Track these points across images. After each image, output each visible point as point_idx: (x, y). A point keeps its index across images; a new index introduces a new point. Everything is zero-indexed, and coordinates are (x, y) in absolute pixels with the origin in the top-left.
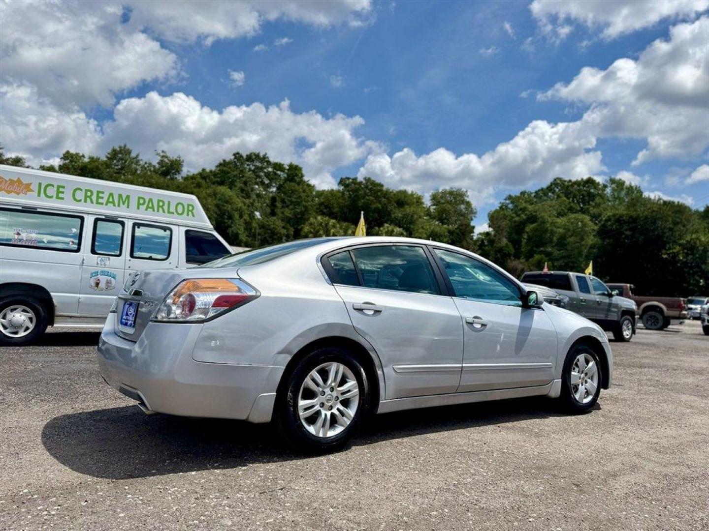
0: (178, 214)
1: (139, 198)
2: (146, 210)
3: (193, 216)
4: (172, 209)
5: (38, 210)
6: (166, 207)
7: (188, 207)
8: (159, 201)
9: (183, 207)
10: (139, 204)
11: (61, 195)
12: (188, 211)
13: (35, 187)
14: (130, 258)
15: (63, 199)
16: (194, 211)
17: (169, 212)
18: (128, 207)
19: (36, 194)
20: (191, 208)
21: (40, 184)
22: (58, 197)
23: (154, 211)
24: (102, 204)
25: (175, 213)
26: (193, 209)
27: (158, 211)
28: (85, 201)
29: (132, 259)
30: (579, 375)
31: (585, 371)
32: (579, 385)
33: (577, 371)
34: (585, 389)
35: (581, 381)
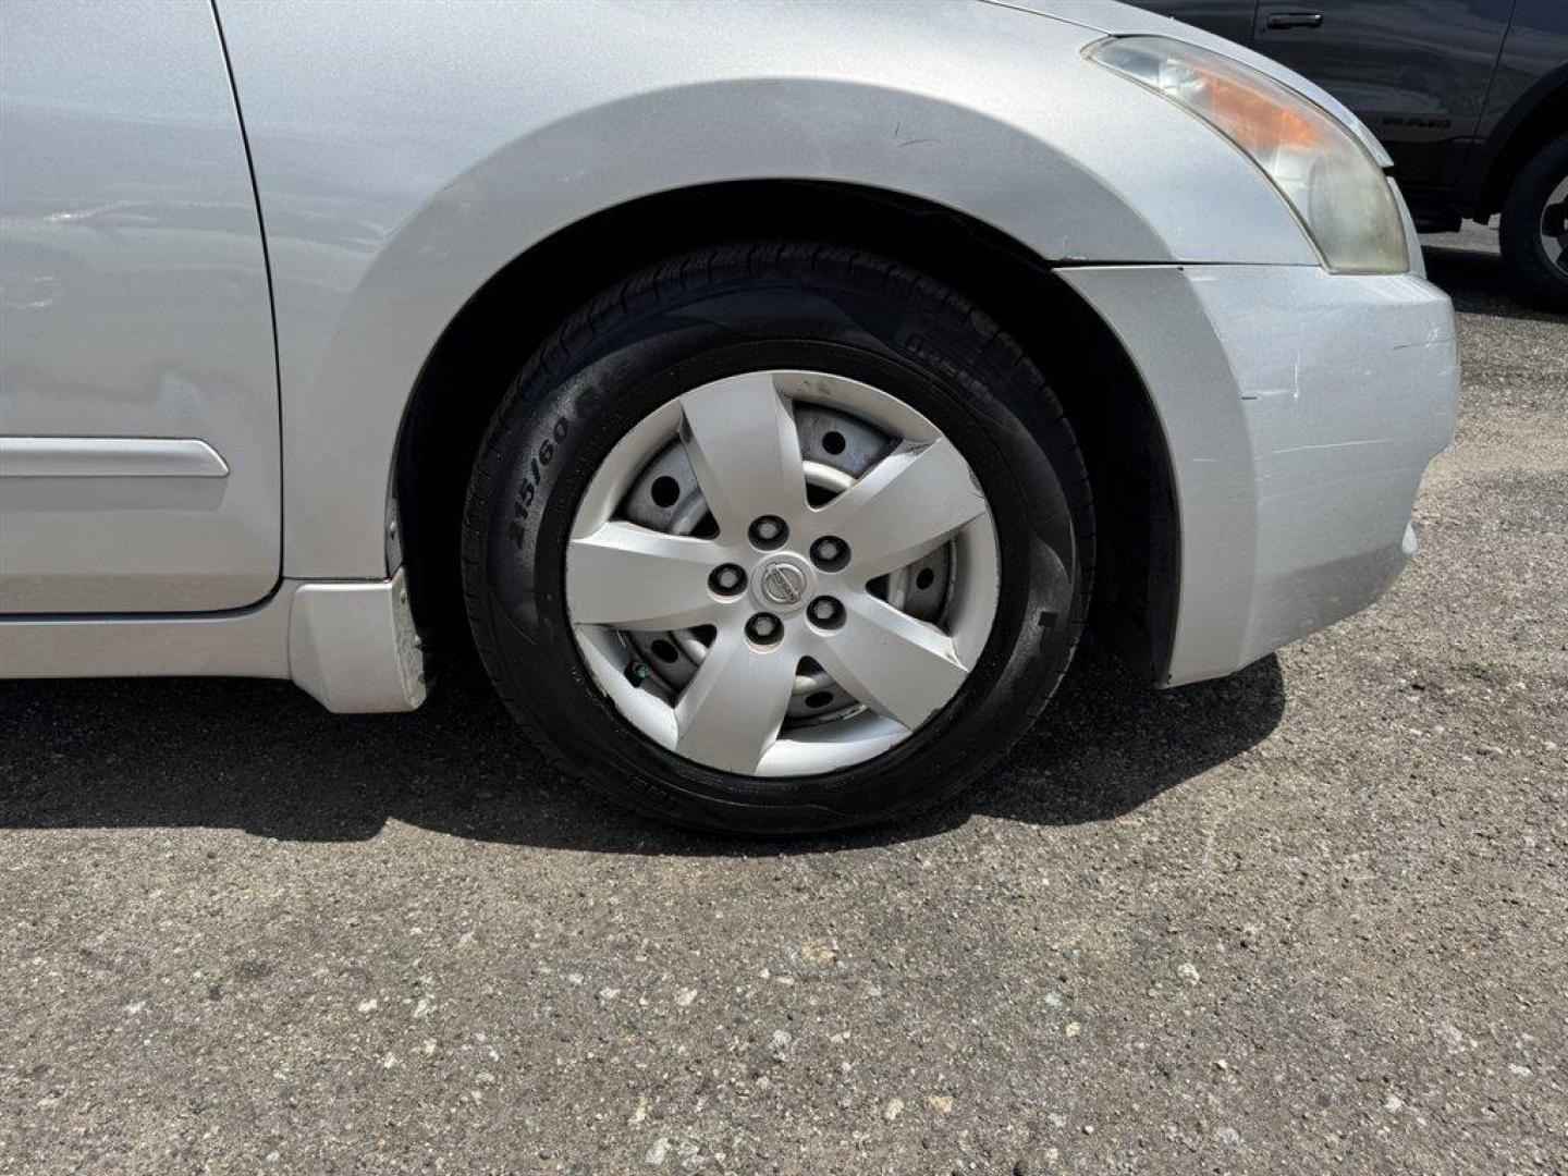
30: (712, 552)
31: (811, 522)
32: (706, 634)
33: (685, 523)
34: (807, 666)
35: (741, 606)
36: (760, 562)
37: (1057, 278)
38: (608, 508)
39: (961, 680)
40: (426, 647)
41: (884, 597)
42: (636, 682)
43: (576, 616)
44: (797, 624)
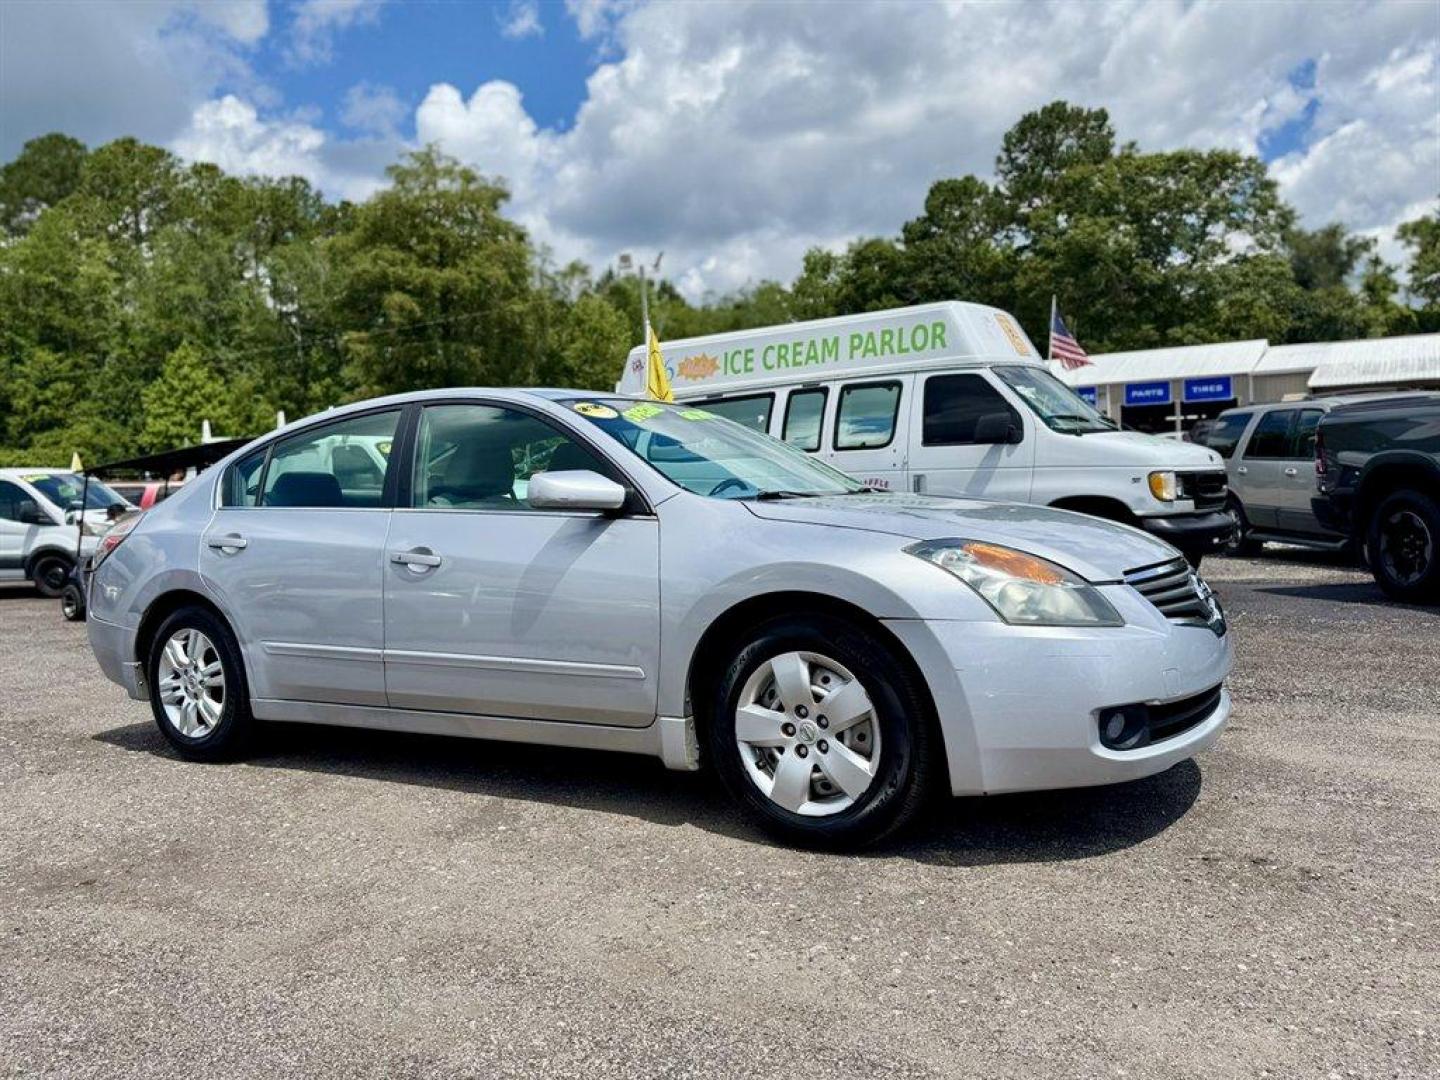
0: (916, 348)
1: (853, 337)
2: (864, 356)
3: (944, 345)
4: (907, 343)
5: (724, 396)
6: (895, 344)
7: (934, 330)
8: (884, 333)
9: (925, 330)
10: (853, 348)
11: (750, 365)
12: (935, 336)
13: (720, 363)
14: (833, 452)
15: (751, 370)
16: (944, 336)
17: (901, 350)
18: (836, 359)
19: (721, 371)
20: (939, 330)
21: (726, 354)
22: (747, 370)
23: (876, 355)
24: (800, 363)
25: (911, 350)
26: (943, 330)
27: (882, 353)
28: (779, 366)
29: (835, 453)
30: (783, 718)
31: (815, 709)
32: (781, 750)
33: (774, 706)
34: (816, 769)
35: (794, 741)
36: (799, 723)
37: (882, 625)
38: (752, 698)
39: (870, 781)
40: (700, 749)
41: (842, 741)
42: (759, 768)
43: (738, 738)
44: (813, 750)
